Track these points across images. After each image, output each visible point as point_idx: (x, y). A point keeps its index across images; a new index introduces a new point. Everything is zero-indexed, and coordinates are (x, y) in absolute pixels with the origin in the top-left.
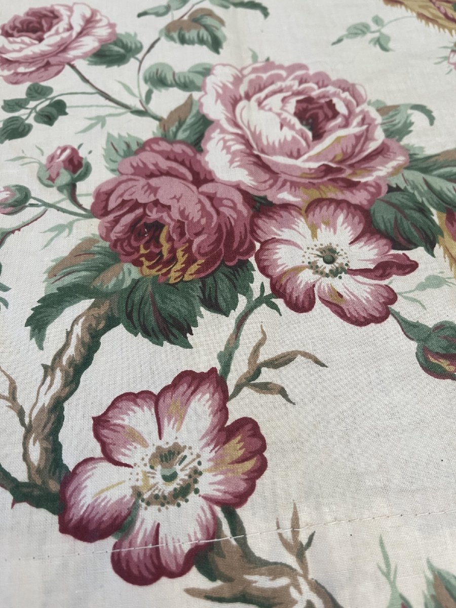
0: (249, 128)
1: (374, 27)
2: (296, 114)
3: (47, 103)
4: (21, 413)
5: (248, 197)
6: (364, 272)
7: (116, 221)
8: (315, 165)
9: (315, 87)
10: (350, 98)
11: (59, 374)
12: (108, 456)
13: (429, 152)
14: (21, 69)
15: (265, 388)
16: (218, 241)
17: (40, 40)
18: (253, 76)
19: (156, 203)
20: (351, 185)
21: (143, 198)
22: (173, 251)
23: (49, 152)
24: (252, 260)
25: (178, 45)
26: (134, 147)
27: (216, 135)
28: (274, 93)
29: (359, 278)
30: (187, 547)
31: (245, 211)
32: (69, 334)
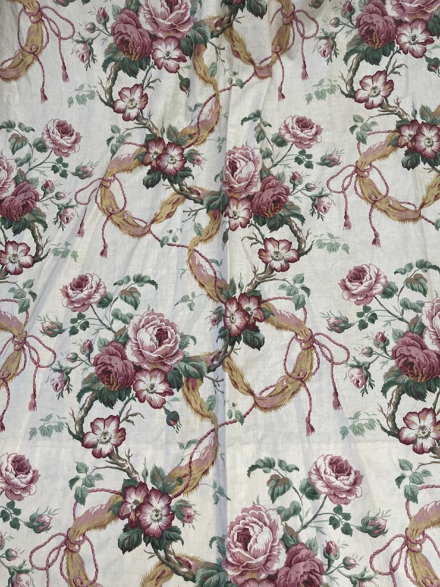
0: (140, 340)
1: (191, 298)
2: (155, 336)
3: (83, 321)
4: (75, 419)
5: (135, 366)
6: (160, 394)
7: (100, 368)
8: (157, 356)
9: (164, 324)
10: (173, 331)
11: (83, 411)
12: (93, 432)
13: (191, 355)
14: (76, 305)
15: (129, 421)
16: (124, 379)
17: (82, 291)
18: (146, 317)
19: (111, 364)
20: (164, 364)
21: (108, 362)
22: (113, 381)
23: (83, 342)
24: (132, 386)
25: (124, 302)
26: (107, 344)
27: (130, 344)
28: (152, 325)
29: (158, 395)
30: (106, 453)
31: (133, 371)
32: (86, 400)
